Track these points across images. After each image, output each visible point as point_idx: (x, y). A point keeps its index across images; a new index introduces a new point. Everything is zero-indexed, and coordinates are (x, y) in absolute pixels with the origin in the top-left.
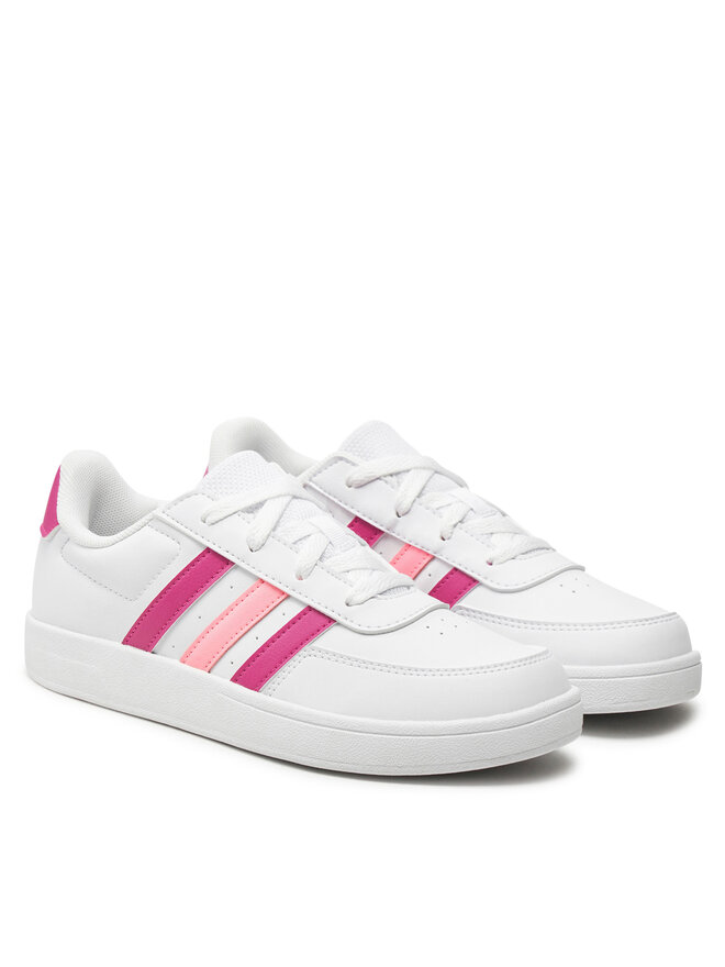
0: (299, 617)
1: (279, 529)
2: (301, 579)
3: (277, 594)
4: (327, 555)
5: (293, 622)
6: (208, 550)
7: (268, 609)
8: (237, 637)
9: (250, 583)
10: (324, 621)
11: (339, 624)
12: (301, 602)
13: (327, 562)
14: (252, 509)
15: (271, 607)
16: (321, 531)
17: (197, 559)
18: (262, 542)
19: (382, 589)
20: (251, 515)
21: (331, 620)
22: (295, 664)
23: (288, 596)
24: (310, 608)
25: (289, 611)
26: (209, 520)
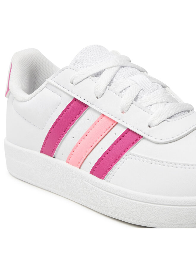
0: (123, 135)
1: (113, 85)
2: (123, 112)
3: (112, 122)
4: (139, 96)
5: (120, 138)
6: (75, 99)
7: (107, 132)
8: (92, 148)
9: (97, 116)
10: (137, 137)
11: (144, 138)
12: (124, 127)
13: (139, 101)
14: (97, 75)
15: (108, 130)
16: (137, 83)
17: (69, 105)
18: (102, 93)
19: (170, 115)
20: (97, 78)
21: (140, 137)
22: (121, 163)
23: (117, 123)
24: (129, 130)
25: (118, 132)
26: (74, 82)
